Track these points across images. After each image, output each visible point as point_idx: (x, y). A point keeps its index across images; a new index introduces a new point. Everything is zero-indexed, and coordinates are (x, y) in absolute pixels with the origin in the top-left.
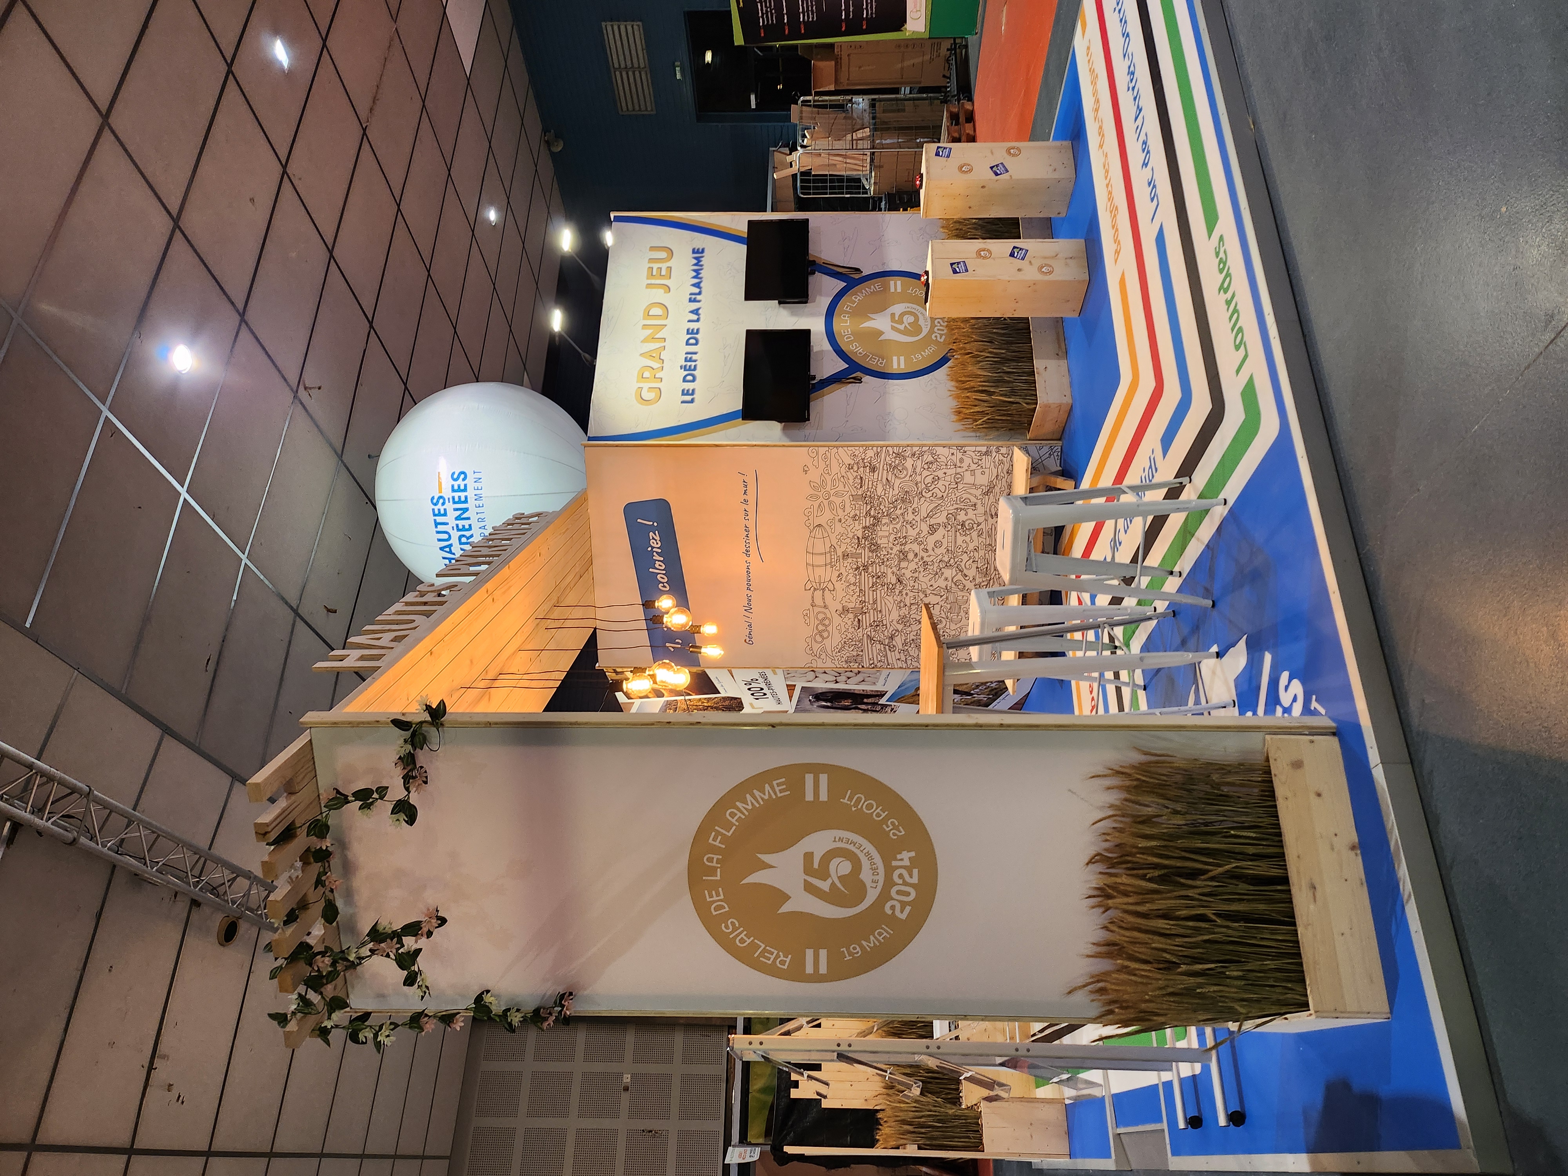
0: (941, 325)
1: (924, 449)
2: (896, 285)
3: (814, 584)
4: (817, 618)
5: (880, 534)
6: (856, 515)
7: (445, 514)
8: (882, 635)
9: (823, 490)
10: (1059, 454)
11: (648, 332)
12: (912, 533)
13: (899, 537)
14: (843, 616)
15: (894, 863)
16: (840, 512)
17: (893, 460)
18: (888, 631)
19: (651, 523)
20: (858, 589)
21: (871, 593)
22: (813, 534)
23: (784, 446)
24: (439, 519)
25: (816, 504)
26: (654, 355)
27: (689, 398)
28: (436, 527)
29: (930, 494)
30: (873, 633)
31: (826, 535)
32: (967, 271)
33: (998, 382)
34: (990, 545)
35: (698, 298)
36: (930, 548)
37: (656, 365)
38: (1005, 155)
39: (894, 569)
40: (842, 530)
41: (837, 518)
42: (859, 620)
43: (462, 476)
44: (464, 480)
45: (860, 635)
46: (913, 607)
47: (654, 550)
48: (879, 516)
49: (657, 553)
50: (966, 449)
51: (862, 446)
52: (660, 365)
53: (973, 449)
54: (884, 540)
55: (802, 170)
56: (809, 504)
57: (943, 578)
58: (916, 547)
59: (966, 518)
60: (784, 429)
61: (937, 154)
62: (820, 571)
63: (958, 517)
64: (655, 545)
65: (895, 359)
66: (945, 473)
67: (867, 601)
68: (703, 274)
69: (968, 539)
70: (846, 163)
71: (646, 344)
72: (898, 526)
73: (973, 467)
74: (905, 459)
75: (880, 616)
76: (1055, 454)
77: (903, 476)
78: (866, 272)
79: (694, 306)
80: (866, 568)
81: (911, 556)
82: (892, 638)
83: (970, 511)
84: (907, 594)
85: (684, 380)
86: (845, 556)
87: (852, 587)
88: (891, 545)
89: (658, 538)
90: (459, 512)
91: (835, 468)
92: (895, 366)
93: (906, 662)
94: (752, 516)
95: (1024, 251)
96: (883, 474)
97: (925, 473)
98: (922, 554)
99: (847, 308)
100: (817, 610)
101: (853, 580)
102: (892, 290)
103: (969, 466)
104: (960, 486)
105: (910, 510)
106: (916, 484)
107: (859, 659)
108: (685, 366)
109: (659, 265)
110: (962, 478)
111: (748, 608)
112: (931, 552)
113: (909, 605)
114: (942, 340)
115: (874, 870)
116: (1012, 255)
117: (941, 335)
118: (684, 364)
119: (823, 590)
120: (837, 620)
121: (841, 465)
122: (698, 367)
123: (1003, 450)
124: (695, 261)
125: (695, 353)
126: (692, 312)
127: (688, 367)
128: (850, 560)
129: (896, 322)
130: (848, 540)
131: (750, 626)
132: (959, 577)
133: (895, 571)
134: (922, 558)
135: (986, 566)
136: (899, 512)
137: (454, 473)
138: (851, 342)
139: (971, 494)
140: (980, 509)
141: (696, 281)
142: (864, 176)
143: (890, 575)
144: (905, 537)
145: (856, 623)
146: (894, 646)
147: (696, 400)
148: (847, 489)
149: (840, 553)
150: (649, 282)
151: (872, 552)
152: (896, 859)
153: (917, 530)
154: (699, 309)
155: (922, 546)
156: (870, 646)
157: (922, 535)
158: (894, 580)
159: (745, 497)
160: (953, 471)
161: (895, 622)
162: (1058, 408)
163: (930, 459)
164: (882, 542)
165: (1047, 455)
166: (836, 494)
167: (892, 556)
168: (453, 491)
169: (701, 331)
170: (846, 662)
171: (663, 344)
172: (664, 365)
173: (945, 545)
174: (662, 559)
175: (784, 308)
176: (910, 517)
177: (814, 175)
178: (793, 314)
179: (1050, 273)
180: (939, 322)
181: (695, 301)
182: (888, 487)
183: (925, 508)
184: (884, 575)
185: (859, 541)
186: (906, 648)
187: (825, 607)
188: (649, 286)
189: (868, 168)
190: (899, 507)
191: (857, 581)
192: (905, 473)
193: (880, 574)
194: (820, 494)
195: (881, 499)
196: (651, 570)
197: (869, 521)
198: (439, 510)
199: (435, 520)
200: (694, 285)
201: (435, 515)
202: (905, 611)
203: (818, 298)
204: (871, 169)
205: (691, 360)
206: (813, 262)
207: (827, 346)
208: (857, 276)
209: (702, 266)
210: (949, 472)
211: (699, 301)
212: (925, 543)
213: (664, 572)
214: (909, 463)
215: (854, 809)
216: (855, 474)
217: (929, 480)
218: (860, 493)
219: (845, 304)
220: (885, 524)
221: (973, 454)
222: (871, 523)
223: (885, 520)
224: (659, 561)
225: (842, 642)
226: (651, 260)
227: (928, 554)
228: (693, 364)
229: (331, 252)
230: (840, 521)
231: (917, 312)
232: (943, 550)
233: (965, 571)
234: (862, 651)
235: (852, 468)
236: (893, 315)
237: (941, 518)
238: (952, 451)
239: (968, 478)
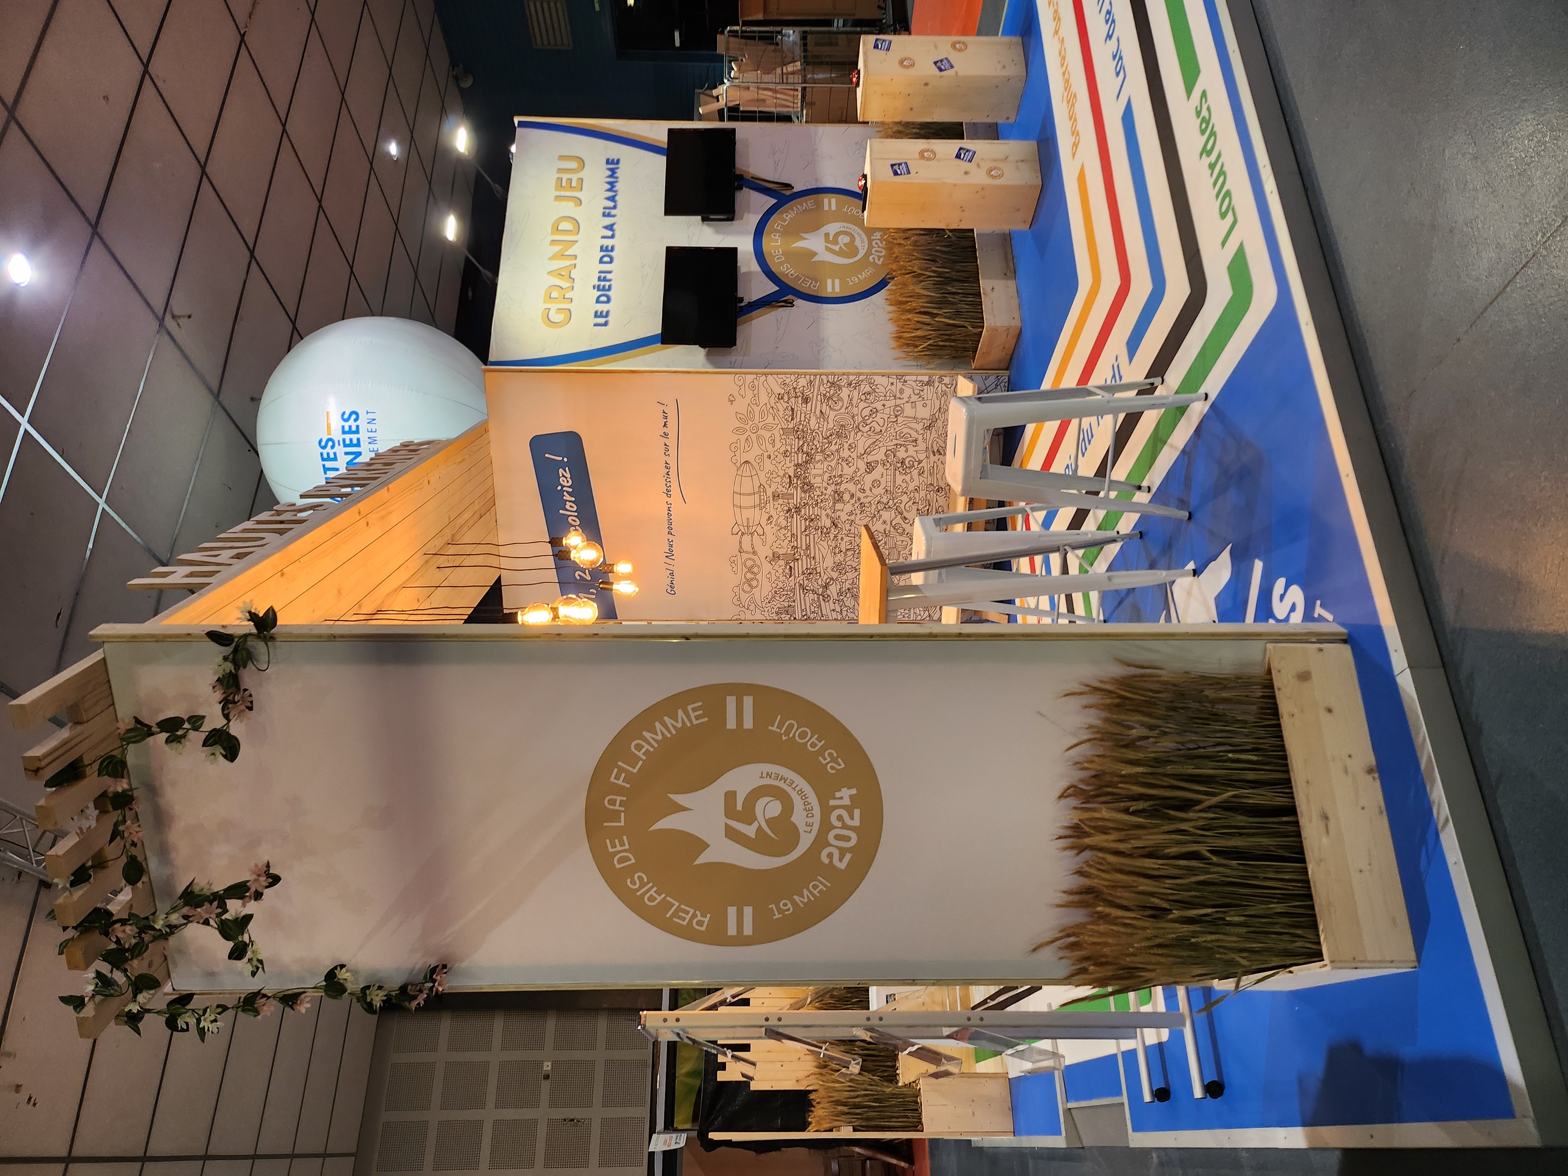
0: (879, 247)
1: (861, 378)
2: (830, 203)
3: (742, 528)
4: (745, 566)
5: (814, 472)
6: (787, 451)
7: (335, 459)
8: (815, 584)
9: (750, 423)
10: (1006, 384)
11: (557, 248)
12: (848, 471)
13: (835, 476)
14: (773, 563)
15: (832, 803)
16: (769, 447)
17: (828, 390)
18: (822, 580)
19: (561, 458)
20: (789, 534)
21: (804, 537)
22: (740, 472)
23: (707, 373)
24: (329, 464)
25: (743, 438)
26: (563, 273)
27: (602, 320)
28: (325, 473)
29: (867, 428)
30: (806, 582)
31: (754, 473)
32: (909, 172)
33: (942, 303)
34: (931, 484)
35: (613, 212)
36: (867, 488)
37: (565, 285)
38: (950, 49)
39: (829, 511)
40: (772, 468)
41: (766, 454)
42: (790, 567)
43: (354, 416)
44: (356, 420)
45: (792, 584)
46: (850, 553)
47: (564, 489)
48: (813, 452)
49: (567, 492)
50: (907, 378)
51: (794, 374)
52: (569, 285)
53: (914, 378)
54: (818, 479)
55: (731, 104)
56: (735, 438)
57: (881, 521)
58: (851, 487)
59: (907, 454)
60: (708, 355)
61: (876, 47)
62: (747, 514)
63: (898, 454)
64: (565, 484)
65: (829, 282)
66: (884, 405)
67: (799, 546)
68: (618, 186)
69: (908, 478)
70: (776, 98)
71: (554, 262)
72: (833, 464)
73: (914, 398)
74: (840, 388)
75: (813, 563)
76: (1002, 385)
77: (838, 408)
78: (798, 188)
79: (608, 221)
80: (798, 510)
81: (846, 497)
82: (826, 587)
83: (910, 448)
84: (842, 539)
85: (598, 301)
86: (776, 496)
87: (783, 531)
88: (825, 485)
89: (568, 475)
90: (352, 457)
91: (764, 399)
92: (830, 289)
93: (841, 613)
94: (673, 451)
95: (971, 153)
96: (816, 405)
97: (862, 405)
98: (859, 494)
99: (777, 226)
100: (744, 555)
101: (784, 523)
102: (826, 208)
103: (910, 397)
104: (900, 419)
105: (846, 446)
106: (853, 417)
107: (791, 610)
108: (599, 286)
109: (570, 176)
110: (903, 410)
111: (670, 554)
112: (868, 493)
113: (844, 551)
114: (880, 263)
115: (809, 811)
116: (958, 156)
117: (879, 257)
118: (597, 283)
119: (752, 534)
120: (767, 567)
121: (770, 395)
122: (613, 288)
123: (947, 380)
124: (609, 173)
125: (610, 272)
126: (606, 227)
127: (601, 287)
128: (781, 501)
129: (830, 242)
130: (779, 479)
131: (672, 574)
132: (898, 520)
133: (830, 513)
134: (859, 499)
135: (927, 507)
136: (834, 448)
137: (344, 413)
138: (782, 263)
139: (911, 428)
140: (922, 446)
141: (611, 194)
142: (796, 113)
143: (824, 518)
144: (841, 476)
145: (787, 571)
146: (828, 596)
147: (610, 323)
148: (777, 421)
149: (770, 494)
150: (558, 193)
151: (805, 492)
152: (834, 798)
153: (853, 468)
154: (614, 224)
155: (859, 486)
156: (802, 596)
157: (858, 474)
158: (828, 523)
159: (665, 430)
160: (892, 403)
161: (829, 570)
162: (1007, 332)
163: (868, 389)
164: (816, 481)
165: (993, 386)
166: (765, 428)
167: (826, 497)
168: (344, 432)
169: (616, 248)
170: (777, 613)
171: (573, 262)
172: (575, 285)
173: (883, 486)
174: (573, 499)
175: (708, 225)
176: (845, 453)
177: (743, 112)
178: (717, 232)
179: (1000, 176)
180: (876, 243)
181: (609, 215)
182: (822, 420)
183: (863, 443)
184: (818, 517)
185: (790, 480)
186: (841, 598)
187: (754, 553)
188: (557, 198)
189: (799, 105)
190: (834, 443)
191: (789, 524)
192: (841, 404)
193: (813, 517)
194: (747, 427)
195: (814, 434)
196: (561, 511)
197: (801, 458)
198: (328, 454)
199: (324, 466)
200: (608, 199)
201: (323, 459)
202: (839, 558)
203: (746, 215)
204: (802, 106)
205: (605, 279)
206: (741, 177)
207: (755, 267)
208: (788, 193)
209: (617, 178)
210: (888, 404)
211: (614, 216)
212: (862, 483)
213: (576, 514)
214: (845, 393)
215: (784, 738)
216: (785, 405)
217: (866, 412)
218: (791, 426)
219: (775, 222)
220: (819, 461)
221: (914, 384)
222: (804, 460)
223: (819, 457)
224: (570, 501)
225: (773, 591)
226: (560, 170)
227: (865, 495)
228: (607, 284)
229: (203, 167)
230: (769, 457)
231: (853, 233)
232: (880, 490)
233: (905, 514)
234: (794, 601)
235: (782, 398)
236: (827, 235)
237: (879, 455)
238: (891, 380)
239: (909, 411)
